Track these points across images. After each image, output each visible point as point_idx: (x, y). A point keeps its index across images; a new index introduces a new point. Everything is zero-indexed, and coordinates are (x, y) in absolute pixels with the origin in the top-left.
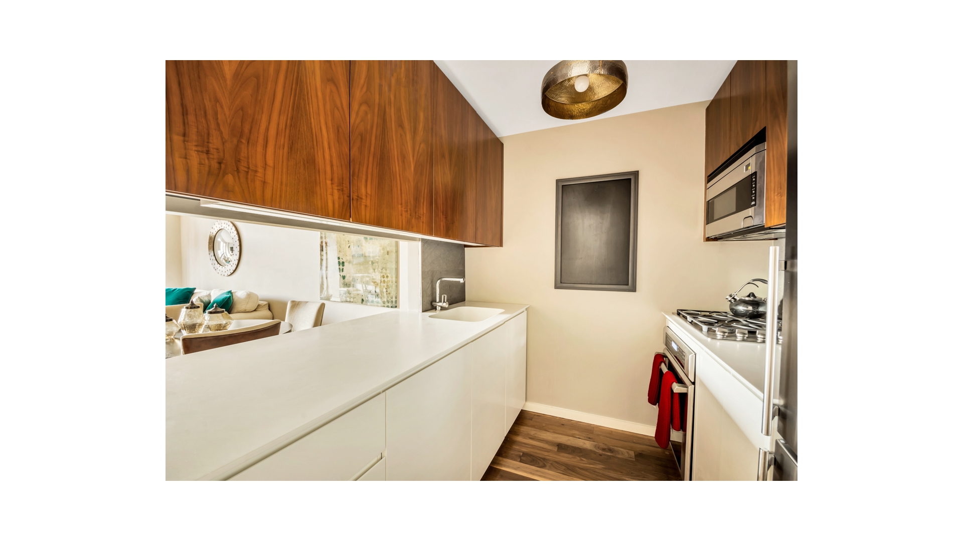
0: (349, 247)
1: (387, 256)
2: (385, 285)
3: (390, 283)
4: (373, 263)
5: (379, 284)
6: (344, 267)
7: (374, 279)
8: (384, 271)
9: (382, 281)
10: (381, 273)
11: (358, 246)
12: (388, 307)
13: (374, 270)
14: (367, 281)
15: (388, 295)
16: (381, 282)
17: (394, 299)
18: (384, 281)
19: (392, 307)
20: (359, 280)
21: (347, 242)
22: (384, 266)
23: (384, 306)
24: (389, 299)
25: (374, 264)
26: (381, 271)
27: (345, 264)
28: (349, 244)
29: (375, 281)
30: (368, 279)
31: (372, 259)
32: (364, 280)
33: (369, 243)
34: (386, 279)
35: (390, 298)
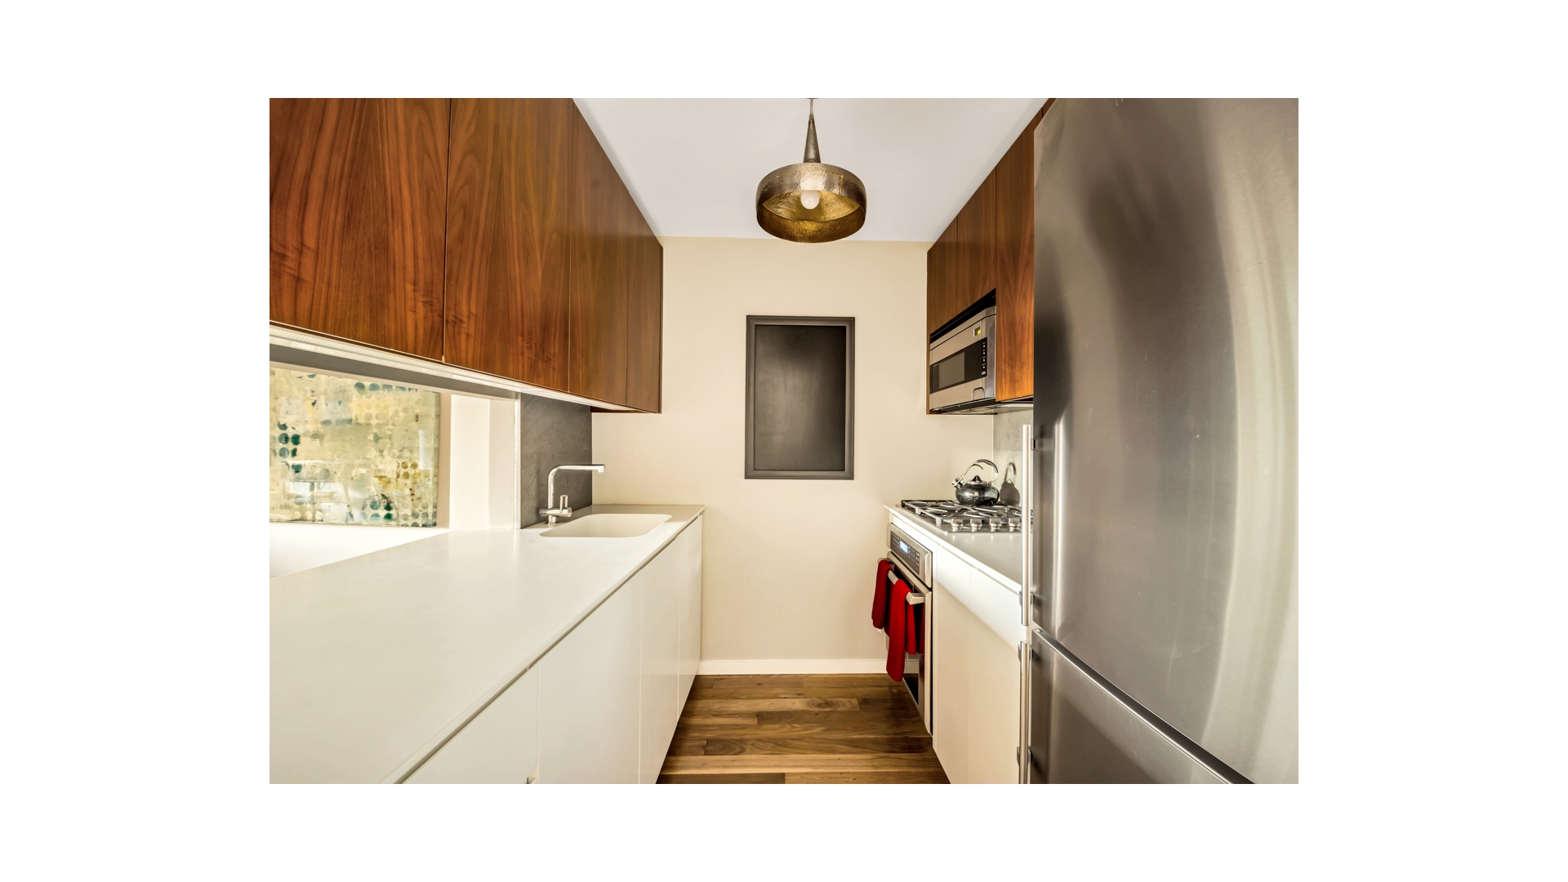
0: (314, 404)
1: (414, 424)
2: (409, 482)
3: (422, 477)
4: (377, 438)
5: (393, 481)
6: (298, 447)
7: (380, 471)
8: (406, 454)
9: (401, 474)
10: (399, 457)
11: (340, 403)
12: (415, 525)
13: (381, 451)
14: (362, 475)
15: (416, 502)
16: (398, 476)
17: (430, 510)
18: (407, 475)
19: (424, 526)
20: (339, 474)
21: (309, 394)
22: (407, 444)
23: (407, 526)
24: (417, 510)
25: (381, 441)
26: (397, 454)
27: (302, 439)
28: (315, 398)
29: (383, 474)
30: (363, 471)
31: (375, 430)
32: (354, 473)
33: (369, 398)
34: (411, 471)
35: (420, 507)
